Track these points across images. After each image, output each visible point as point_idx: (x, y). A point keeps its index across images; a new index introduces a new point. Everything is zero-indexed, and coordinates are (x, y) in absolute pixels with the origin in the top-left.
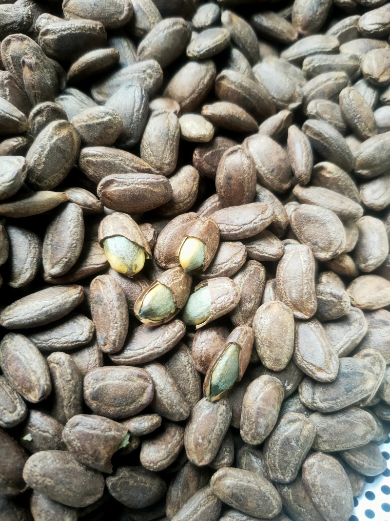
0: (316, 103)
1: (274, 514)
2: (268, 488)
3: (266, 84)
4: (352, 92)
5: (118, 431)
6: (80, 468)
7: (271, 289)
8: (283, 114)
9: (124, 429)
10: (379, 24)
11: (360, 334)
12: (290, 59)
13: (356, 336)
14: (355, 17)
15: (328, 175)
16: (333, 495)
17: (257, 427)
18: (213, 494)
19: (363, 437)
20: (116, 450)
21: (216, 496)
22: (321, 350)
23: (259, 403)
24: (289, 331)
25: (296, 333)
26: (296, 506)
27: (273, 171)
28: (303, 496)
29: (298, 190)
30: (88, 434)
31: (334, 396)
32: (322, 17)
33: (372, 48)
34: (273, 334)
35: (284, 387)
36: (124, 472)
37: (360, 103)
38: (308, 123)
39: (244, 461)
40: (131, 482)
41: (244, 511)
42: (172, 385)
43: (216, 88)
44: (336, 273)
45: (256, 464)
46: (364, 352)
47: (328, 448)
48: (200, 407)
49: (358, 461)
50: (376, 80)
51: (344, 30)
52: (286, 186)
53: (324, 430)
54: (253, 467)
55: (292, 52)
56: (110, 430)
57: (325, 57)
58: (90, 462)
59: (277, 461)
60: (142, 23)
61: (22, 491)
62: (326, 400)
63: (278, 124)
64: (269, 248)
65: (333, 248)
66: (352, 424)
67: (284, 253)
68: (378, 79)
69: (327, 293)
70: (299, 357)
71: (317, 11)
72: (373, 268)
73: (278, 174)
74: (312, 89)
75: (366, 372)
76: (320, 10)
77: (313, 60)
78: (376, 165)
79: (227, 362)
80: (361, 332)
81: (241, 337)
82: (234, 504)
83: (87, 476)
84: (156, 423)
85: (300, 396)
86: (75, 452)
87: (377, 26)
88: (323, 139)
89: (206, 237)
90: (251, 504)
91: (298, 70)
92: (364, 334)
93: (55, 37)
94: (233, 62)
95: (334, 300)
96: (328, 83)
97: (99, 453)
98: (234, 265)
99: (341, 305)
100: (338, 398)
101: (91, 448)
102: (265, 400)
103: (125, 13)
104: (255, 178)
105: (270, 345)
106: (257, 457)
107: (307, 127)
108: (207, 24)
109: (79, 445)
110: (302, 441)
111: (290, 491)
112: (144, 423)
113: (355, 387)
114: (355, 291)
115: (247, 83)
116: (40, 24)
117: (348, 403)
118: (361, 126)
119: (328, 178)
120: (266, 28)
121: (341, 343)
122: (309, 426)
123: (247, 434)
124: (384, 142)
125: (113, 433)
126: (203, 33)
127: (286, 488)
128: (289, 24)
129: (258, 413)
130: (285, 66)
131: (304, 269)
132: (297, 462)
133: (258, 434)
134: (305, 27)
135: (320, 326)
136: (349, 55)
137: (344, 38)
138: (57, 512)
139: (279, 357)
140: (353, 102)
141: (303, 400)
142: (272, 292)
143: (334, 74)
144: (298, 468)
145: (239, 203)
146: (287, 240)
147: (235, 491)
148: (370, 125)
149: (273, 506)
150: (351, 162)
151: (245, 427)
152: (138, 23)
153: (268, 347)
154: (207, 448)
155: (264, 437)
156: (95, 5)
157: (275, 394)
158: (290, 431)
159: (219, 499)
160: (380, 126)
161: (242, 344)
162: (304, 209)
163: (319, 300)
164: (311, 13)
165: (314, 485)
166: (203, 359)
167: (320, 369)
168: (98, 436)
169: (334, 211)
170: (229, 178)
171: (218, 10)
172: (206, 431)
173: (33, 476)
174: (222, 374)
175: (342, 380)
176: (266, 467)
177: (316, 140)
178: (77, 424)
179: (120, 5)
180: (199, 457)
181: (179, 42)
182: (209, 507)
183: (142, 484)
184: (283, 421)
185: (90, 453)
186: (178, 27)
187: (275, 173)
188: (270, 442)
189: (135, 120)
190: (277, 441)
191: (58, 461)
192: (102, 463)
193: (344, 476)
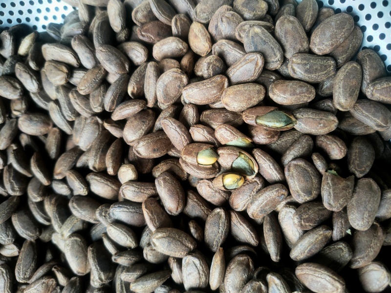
0: (94, 108)
1: (357, 65)
2: (341, 74)
3: (92, 141)
4: (80, 88)
5: (327, 179)
6: (355, 197)
7: (215, 104)
8: (107, 126)
9: (325, 175)
10: (32, 80)
11: (228, 43)
12: (71, 129)
13: (230, 46)
14: (32, 95)
15: (136, 89)
16: (335, 31)
17: (303, 93)
18: (354, 107)
19: (292, 22)
20: (339, 176)
21: (354, 105)
22: (245, 66)
23: (287, 95)
24: (238, 89)
25: (238, 83)
26: (349, 51)
27: (143, 122)
28: (341, 48)
29: (150, 104)
30: (334, 196)
31: (271, 50)
32: (38, 116)
33: (48, 80)
34: (243, 99)
35: (273, 82)
36: (352, 168)
37: (85, 81)
38: (107, 109)
39: (328, 92)
40: (357, 162)
41: (360, 84)
42: (290, 150)
43: (102, 170)
44: (194, 66)
45: (328, 85)
46: (238, 38)
47: (306, 43)
48: (301, 130)
49: (310, 20)
50: (68, 74)
51: (42, 100)
52: (150, 111)
53: (294, 49)
54: (330, 86)
55: (66, 129)
56: (328, 183)
57: (63, 109)
58: (350, 190)
59: (322, 73)
60: (79, 226)
61: (379, 226)
62: (275, 54)
63: (114, 128)
64: (190, 113)
65: (179, 75)
66: (286, 33)
67: (191, 103)
68: (67, 73)
69: (208, 72)
70: (253, 78)
71: (36, 121)
72: (184, 43)
73: (144, 118)
74: (86, 112)
75: (250, 35)
76: (35, 119)
77: (68, 116)
78: (120, 61)
79: (268, 122)
80: (226, 44)
81: (250, 119)
82: (357, 92)
83: (359, 192)
84: (317, 156)
85: (277, 68)
86: (347, 201)
87: (34, 81)
88: (115, 99)
89: (194, 154)
90: (354, 82)
91: (76, 122)
92: (227, 41)
93: (102, 274)
94: (85, 165)
95: (211, 67)
96: (79, 103)
97: (344, 186)
98: (205, 131)
99: (213, 62)
100: (272, 47)
101: (342, 192)
102: (284, 93)
103: (76, 238)
104: (149, 135)
105: (250, 99)
106: (323, 85)
107: (110, 109)
108: (67, 187)
109: (342, 200)
110: (305, 62)
111: (340, 58)
112: (319, 164)
113: (262, 39)
114: (202, 52)
115: (93, 153)
116: (98, 285)
117: (273, 40)
118: (100, 77)
119: (137, 88)
120: (57, 149)
121: (237, 53)
122: (294, 60)
123: (309, 97)
124: (105, 60)
125: (329, 182)
126: (72, 187)
127: (339, 61)
128: (49, 135)
129: (294, 95)
130: (77, 131)
131: (197, 90)
132: (320, 60)
133: (307, 91)
134: (48, 124)
135: (230, 69)
136: (57, 94)
137: (47, 99)
138: (386, 203)
139: (256, 92)
140: (86, 86)
141: (279, 66)
142: (217, 104)
143: (72, 101)
144: (324, 57)
145: (168, 139)
146: (182, 102)
147: (348, 95)
148: (97, 71)
149: (352, 68)
150: (124, 78)
151: (305, 100)
152: (80, 228)
153: (251, 100)
154: (326, 120)
155: (309, 86)
156: (77, 257)
157: (279, 86)
158: (300, 71)
159: (357, 103)
160: (95, 63)
161: (255, 117)
162: (160, 99)
163: (214, 75)
164: (39, 124)
165: (332, 45)
166: (269, 136)
167: (257, 64)
168: (334, 190)
169: (156, 81)
170: (154, 151)
171: (56, 182)
172: (315, 123)
173: (364, 225)
174: (277, 122)
175: (259, 48)
176: (328, 78)
177: (117, 102)
178: (330, 204)
179: (72, 243)
180: (332, 123)
181: (84, 201)
182: (363, 108)
183: (357, 154)
184: (295, 76)
185: (345, 192)
186: (75, 205)
187: (145, 120)
188: (311, 81)
189: (134, 210)
190: (309, 77)
191: (353, 212)
192: (349, 183)
193: (321, 26)
